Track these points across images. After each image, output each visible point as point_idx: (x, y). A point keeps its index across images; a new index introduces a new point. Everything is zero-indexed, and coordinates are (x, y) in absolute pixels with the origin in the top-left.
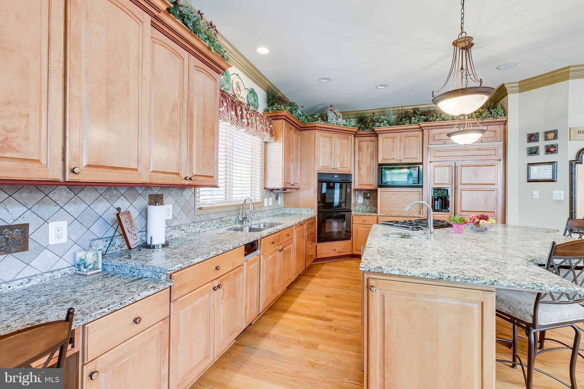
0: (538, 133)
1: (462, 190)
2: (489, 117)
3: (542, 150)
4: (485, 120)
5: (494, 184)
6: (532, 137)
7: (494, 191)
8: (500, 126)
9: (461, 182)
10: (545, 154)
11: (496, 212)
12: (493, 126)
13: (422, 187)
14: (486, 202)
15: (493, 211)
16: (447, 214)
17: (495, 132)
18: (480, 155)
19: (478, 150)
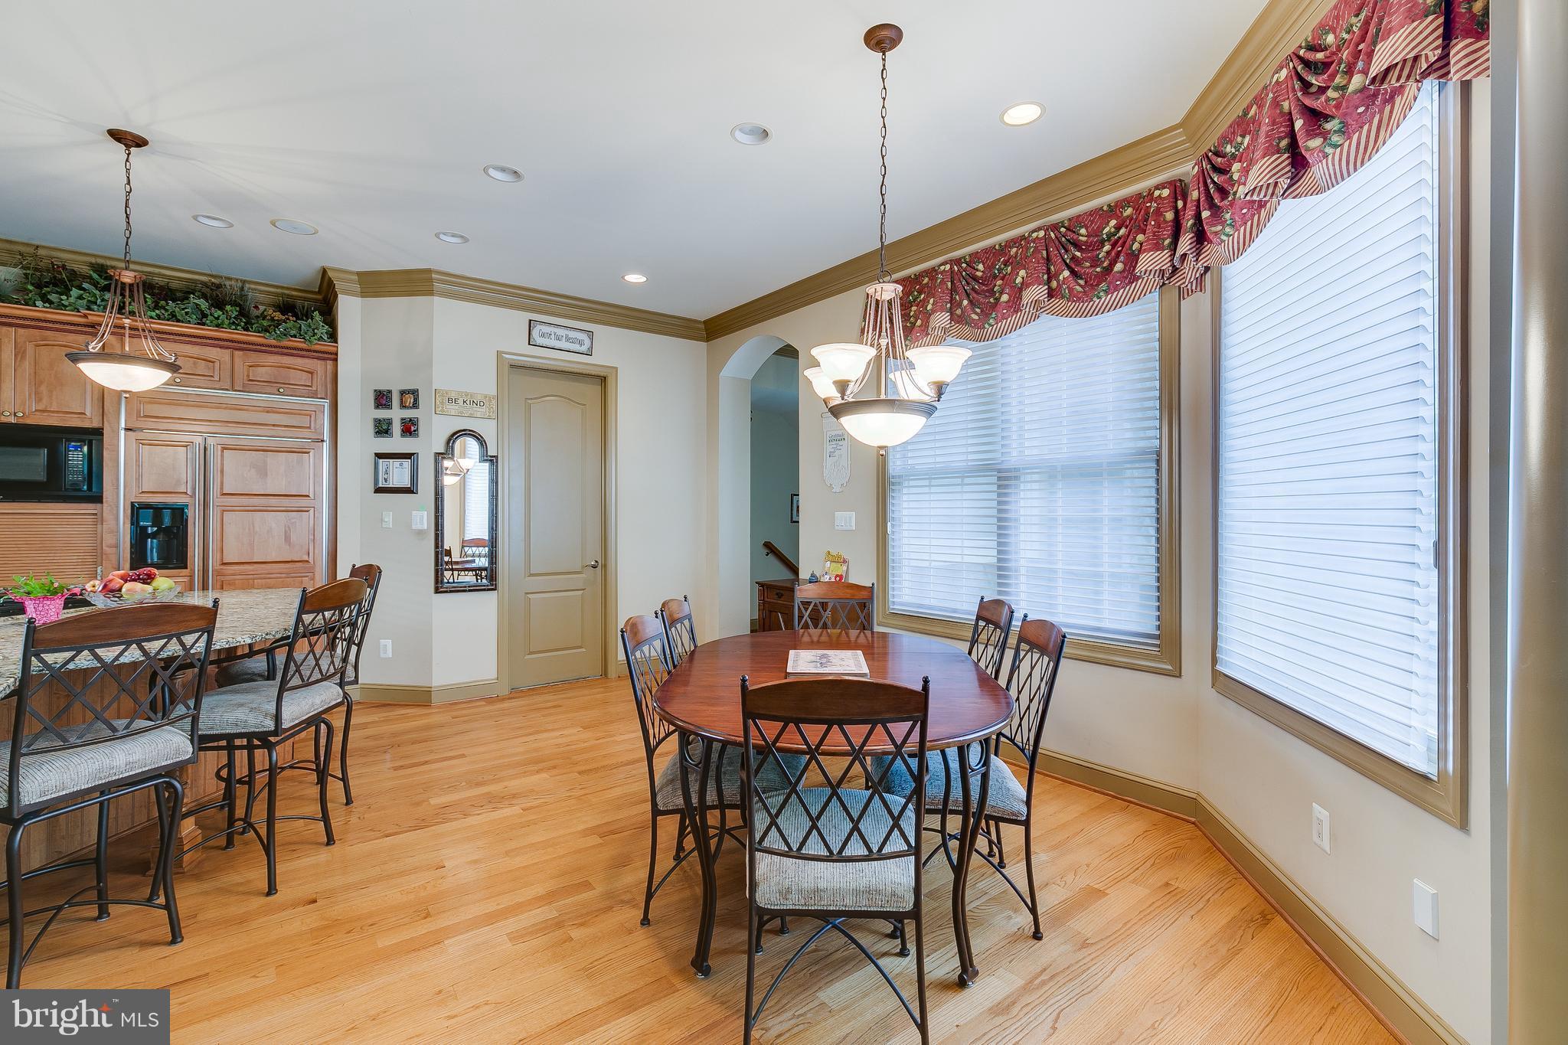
0: (390, 392)
1: (224, 511)
2: (295, 336)
3: (397, 428)
4: (285, 343)
5: (308, 496)
6: (382, 399)
7: (308, 511)
8: (323, 362)
9: (222, 488)
10: (402, 436)
11: (311, 560)
12: (306, 360)
13: (98, 499)
14: (287, 539)
15: (305, 558)
16: (181, 575)
17: (312, 373)
18: (274, 425)
19: (268, 412)
